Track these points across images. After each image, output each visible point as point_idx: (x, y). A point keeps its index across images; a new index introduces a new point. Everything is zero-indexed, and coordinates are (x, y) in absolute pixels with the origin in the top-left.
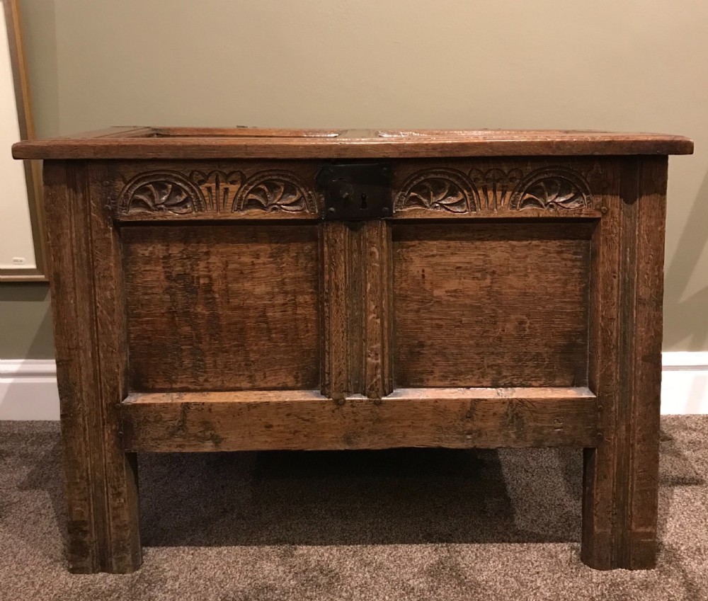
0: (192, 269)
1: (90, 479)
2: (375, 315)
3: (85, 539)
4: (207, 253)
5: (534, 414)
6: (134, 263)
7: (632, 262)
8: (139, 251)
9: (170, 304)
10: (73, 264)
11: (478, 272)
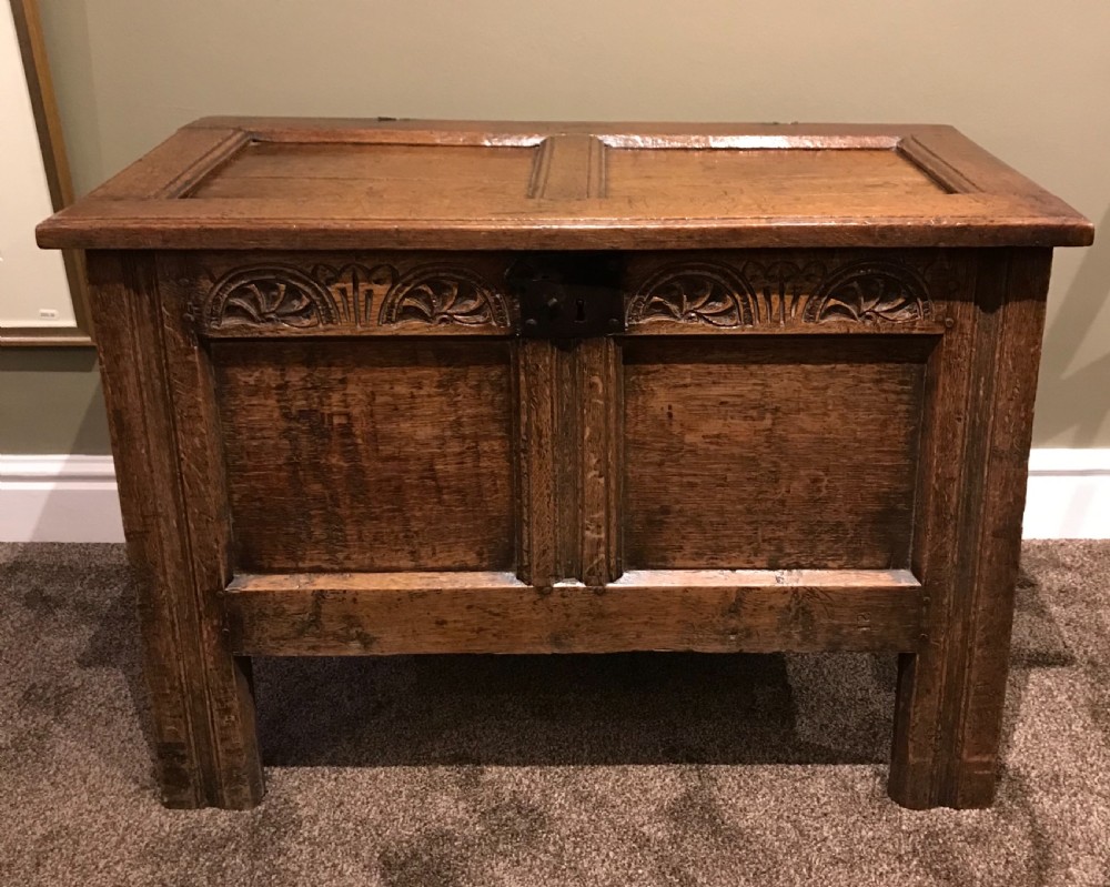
0: (321, 403)
1: (185, 690)
2: (597, 473)
3: (183, 766)
4: (343, 381)
5: (829, 608)
6: (235, 395)
7: (987, 397)
8: (239, 377)
9: (290, 453)
10: (142, 398)
11: (753, 408)
